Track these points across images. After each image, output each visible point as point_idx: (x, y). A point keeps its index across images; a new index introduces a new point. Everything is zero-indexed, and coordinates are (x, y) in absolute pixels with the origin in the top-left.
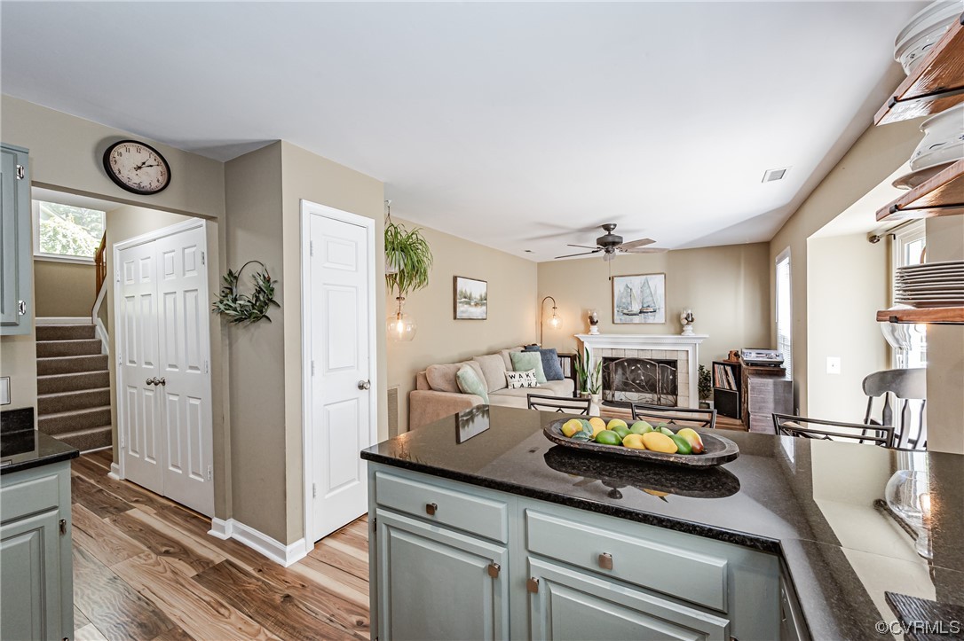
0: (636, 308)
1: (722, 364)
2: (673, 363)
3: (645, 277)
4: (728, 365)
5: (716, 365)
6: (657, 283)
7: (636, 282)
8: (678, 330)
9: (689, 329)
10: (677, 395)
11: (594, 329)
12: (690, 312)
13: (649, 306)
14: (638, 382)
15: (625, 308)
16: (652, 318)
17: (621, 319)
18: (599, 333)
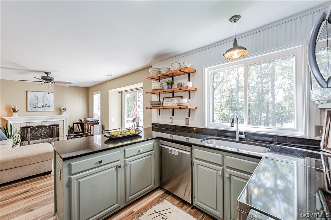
0: (40, 105)
1: (77, 124)
2: (58, 126)
4: (79, 124)
5: (74, 124)
6: (51, 96)
7: (40, 95)
8: (59, 113)
9: (64, 113)
10: (59, 137)
11: (16, 114)
12: (65, 107)
13: (46, 105)
14: (43, 135)
15: (34, 105)
16: (48, 109)
17: (32, 110)
18: (18, 116)
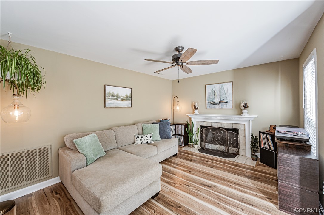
0: (217, 101)
1: (265, 133)
2: (237, 131)
3: (221, 84)
4: (268, 134)
5: (261, 134)
6: (228, 87)
7: (217, 87)
8: (240, 112)
9: (245, 112)
10: (239, 148)
11: (196, 111)
12: (246, 102)
13: (224, 100)
14: (217, 140)
15: (211, 101)
16: (225, 106)
17: (209, 107)
18: (198, 114)
